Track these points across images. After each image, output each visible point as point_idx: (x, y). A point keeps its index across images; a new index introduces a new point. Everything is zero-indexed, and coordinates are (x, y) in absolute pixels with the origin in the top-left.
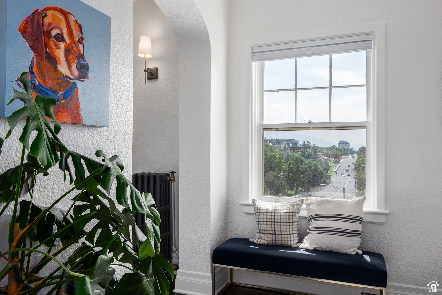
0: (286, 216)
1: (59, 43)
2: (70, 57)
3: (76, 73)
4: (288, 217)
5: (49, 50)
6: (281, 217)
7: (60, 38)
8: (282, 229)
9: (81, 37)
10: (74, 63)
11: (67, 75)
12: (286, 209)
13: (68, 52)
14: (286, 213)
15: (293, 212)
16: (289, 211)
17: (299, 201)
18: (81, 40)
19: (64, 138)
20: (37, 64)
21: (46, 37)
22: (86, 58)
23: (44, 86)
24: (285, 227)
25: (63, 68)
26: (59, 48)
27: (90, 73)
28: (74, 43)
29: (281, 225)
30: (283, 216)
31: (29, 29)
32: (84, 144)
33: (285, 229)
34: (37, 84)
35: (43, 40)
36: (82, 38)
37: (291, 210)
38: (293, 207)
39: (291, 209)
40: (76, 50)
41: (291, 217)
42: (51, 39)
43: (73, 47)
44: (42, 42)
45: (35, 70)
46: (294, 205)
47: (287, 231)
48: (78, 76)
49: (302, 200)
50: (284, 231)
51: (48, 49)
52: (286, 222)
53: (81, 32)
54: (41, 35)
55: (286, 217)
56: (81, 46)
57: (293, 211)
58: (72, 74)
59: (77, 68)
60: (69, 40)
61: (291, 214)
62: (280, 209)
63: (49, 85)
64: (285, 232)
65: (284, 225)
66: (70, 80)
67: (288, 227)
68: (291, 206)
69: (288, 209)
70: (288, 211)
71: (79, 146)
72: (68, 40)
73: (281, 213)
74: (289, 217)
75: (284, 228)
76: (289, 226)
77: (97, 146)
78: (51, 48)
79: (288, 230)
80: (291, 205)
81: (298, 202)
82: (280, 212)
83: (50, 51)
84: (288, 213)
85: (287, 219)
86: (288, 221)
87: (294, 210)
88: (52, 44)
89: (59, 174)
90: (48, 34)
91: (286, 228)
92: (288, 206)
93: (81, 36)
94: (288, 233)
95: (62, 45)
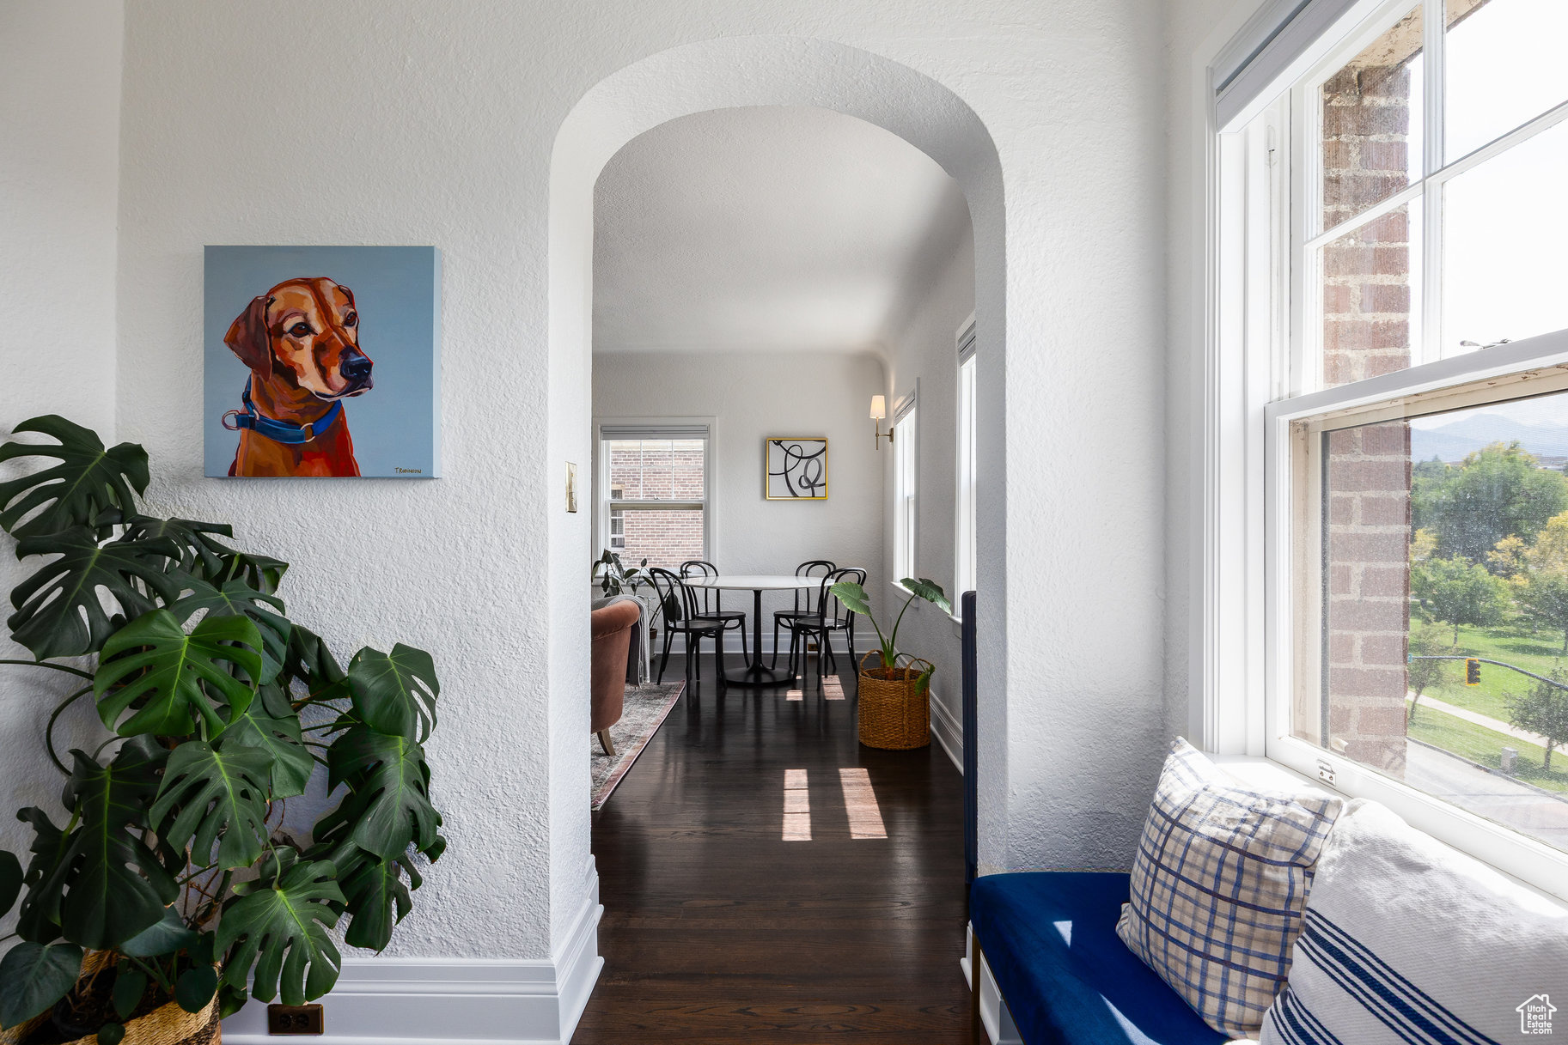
0: (1208, 856)
1: (300, 339)
2: (324, 358)
3: (339, 381)
4: (1213, 867)
5: (279, 356)
6: (1185, 853)
7: (304, 329)
8: (1175, 915)
9: (351, 313)
10: (335, 366)
11: (318, 391)
12: (1223, 822)
13: (319, 349)
14: (1214, 841)
15: (1244, 853)
16: (1231, 839)
17: (1305, 804)
18: (351, 320)
19: (343, 504)
20: (256, 386)
21: (272, 338)
22: (363, 348)
23: (270, 418)
24: (1190, 906)
25: (311, 381)
26: (301, 348)
27: (374, 377)
28: (335, 328)
29: (1174, 890)
30: (1197, 851)
31: (242, 334)
32: (393, 514)
33: (1188, 922)
34: (258, 418)
35: (268, 344)
36: (355, 314)
37: (1238, 837)
38: (1255, 823)
39: (1244, 834)
40: (339, 340)
41: (1229, 874)
42: (285, 336)
43: (333, 337)
44: (266, 348)
45: (253, 396)
46: (1264, 816)
47: (1193, 933)
48: (344, 387)
49: (1325, 804)
50: (1180, 926)
51: (277, 357)
52: (1201, 888)
53: (351, 302)
54: (264, 336)
55: (1206, 864)
56: (350, 331)
57: (1246, 844)
58: (329, 385)
59: (341, 374)
60: (322, 327)
61: (1232, 857)
62: (1204, 811)
63: (280, 416)
64: (1184, 933)
65: (1186, 897)
66: (326, 399)
67: (1205, 915)
68: (1250, 816)
69: (1233, 827)
70: (1225, 835)
71: (380, 518)
72: (319, 329)
73: (1196, 833)
74: (1220, 870)
75: (1183, 911)
76: (1213, 912)
77: (426, 517)
78: (283, 353)
79: (1202, 929)
80: (1256, 812)
81: (1294, 809)
82: (1193, 827)
83: (281, 358)
84: (1221, 844)
85: (1210, 874)
86: (1209, 884)
87: (1252, 840)
88: (286, 345)
89: (334, 568)
90: (278, 331)
91: (1194, 917)
92: (1239, 813)
93: (352, 310)
94: (1199, 945)
95: (308, 341)
